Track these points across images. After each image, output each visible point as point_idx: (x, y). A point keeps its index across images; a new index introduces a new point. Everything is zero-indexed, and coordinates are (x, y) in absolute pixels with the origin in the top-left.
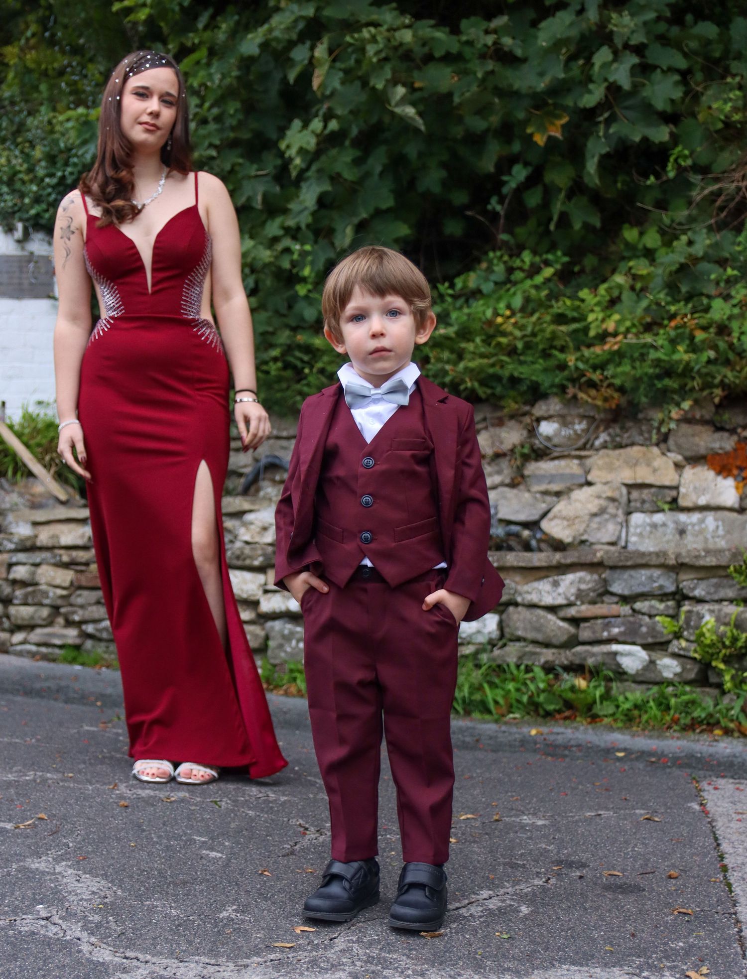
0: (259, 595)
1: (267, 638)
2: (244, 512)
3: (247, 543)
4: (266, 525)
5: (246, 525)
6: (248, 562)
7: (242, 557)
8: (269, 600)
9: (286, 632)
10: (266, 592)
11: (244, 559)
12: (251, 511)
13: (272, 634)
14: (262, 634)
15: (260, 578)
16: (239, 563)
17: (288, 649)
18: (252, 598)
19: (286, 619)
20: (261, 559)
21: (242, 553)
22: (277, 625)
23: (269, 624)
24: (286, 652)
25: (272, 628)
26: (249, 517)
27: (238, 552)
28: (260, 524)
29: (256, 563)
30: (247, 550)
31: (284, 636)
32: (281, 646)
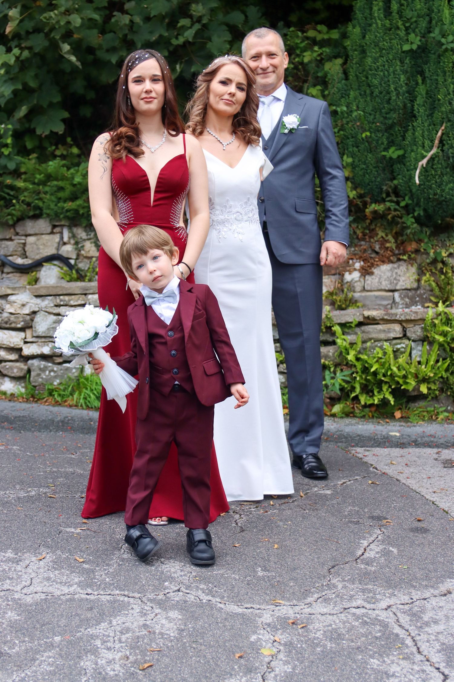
0: (21, 344)
1: (29, 371)
2: (8, 295)
3: (11, 313)
4: (25, 303)
5: (11, 303)
6: (13, 325)
7: (10, 322)
8: (29, 348)
9: (42, 366)
10: (26, 343)
11: (11, 324)
12: (12, 294)
13: (31, 368)
14: (26, 368)
15: (22, 335)
16: (8, 326)
17: (44, 377)
18: (17, 347)
19: (40, 359)
20: (22, 323)
21: (9, 320)
22: (35, 363)
23: (30, 362)
24: (42, 378)
25: (33, 364)
26: (11, 298)
27: (6, 319)
28: (21, 303)
29: (19, 326)
30: (12, 318)
31: (40, 369)
32: (39, 375)
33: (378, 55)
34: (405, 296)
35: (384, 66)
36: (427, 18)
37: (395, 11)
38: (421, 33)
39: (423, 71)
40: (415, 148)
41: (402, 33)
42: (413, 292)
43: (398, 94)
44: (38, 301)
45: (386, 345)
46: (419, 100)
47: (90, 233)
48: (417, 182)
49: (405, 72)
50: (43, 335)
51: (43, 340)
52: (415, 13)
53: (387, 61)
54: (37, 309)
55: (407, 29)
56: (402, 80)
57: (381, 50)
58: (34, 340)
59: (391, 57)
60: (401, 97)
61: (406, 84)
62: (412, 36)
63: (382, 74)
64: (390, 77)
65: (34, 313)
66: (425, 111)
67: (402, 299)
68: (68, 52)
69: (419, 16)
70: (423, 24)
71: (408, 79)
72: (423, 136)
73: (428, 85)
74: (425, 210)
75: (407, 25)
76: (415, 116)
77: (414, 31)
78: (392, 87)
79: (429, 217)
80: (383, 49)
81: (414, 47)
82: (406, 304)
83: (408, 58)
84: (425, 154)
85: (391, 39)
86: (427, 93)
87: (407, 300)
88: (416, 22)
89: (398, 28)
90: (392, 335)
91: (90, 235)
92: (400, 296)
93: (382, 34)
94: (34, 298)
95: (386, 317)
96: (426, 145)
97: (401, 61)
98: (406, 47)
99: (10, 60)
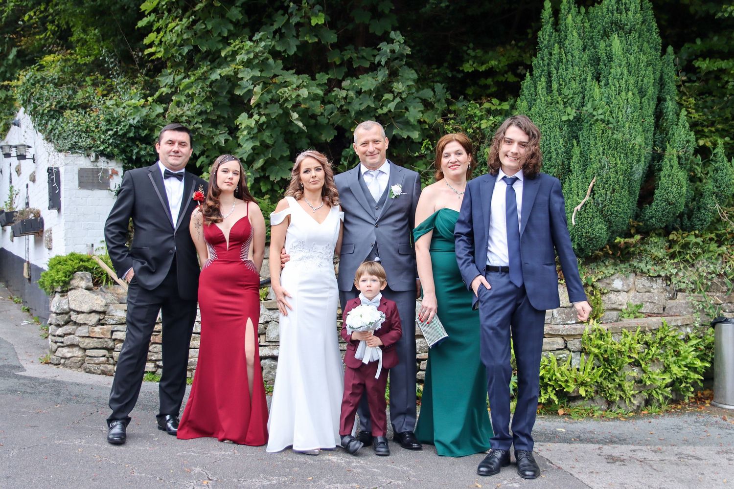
22: (267, 362)
25: (265, 364)
31: (271, 368)
32: (269, 372)
33: (541, 123)
34: (562, 313)
35: (546, 132)
36: (581, 95)
37: (556, 90)
38: (576, 106)
39: (577, 136)
40: (571, 196)
41: (561, 107)
42: (569, 309)
43: (557, 154)
44: (271, 313)
45: (551, 354)
46: (575, 159)
48: (574, 223)
49: (563, 137)
50: (274, 340)
51: (274, 344)
52: (572, 92)
53: (549, 128)
54: (269, 320)
55: (565, 103)
56: (561, 143)
57: (544, 119)
58: (267, 344)
59: (552, 125)
60: (560, 156)
61: (564, 146)
62: (569, 109)
63: (545, 138)
64: (551, 140)
65: (267, 322)
66: (580, 167)
67: (559, 315)
68: (297, 119)
69: (574, 94)
70: (578, 100)
71: (566, 142)
72: (578, 187)
73: (582, 147)
74: (578, 244)
75: (565, 100)
76: (571, 171)
77: (570, 105)
78: (553, 148)
79: (581, 250)
80: (546, 119)
81: (571, 118)
82: (563, 319)
83: (566, 126)
84: (579, 201)
85: (552, 111)
86: (581, 153)
87: (564, 316)
88: (572, 98)
89: (558, 102)
90: (556, 347)
92: (558, 313)
93: (545, 107)
94: (268, 311)
95: (550, 332)
96: (580, 194)
97: (560, 128)
98: (564, 118)
99: (251, 124)
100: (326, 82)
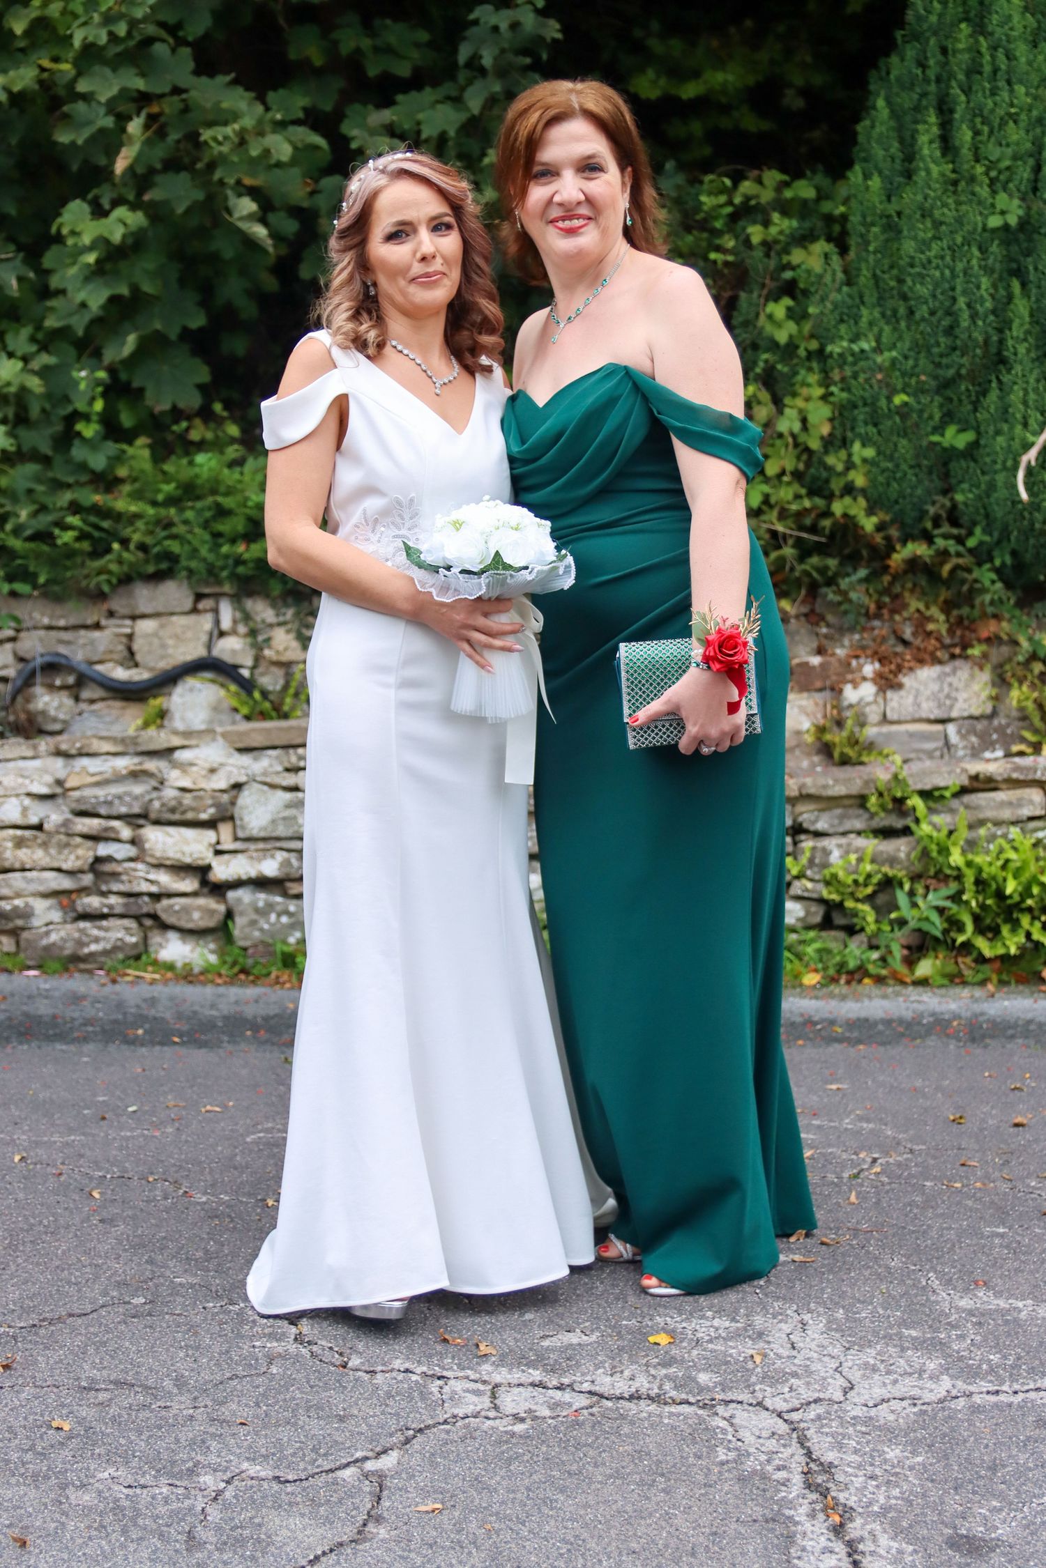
0: (208, 857)
1: (229, 915)
2: (171, 750)
3: (183, 790)
4: (215, 765)
5: (184, 767)
6: (190, 816)
7: (182, 809)
8: (227, 864)
9: (261, 904)
10: (218, 853)
11: (184, 812)
12: (183, 747)
13: (237, 909)
14: (222, 908)
15: (210, 836)
16: (177, 817)
17: (266, 927)
18: (200, 863)
19: (251, 887)
20: (212, 811)
21: (180, 803)
22: (243, 896)
23: (231, 895)
24: (262, 930)
25: (239, 900)
26: (181, 755)
27: (173, 803)
28: (207, 766)
29: (204, 816)
30: (188, 799)
31: (257, 911)
32: (253, 923)
33: (930, 235)
34: (968, 732)
35: (942, 258)
36: (1031, 162)
37: (967, 146)
38: (1019, 190)
39: (1019, 269)
40: (1005, 427)
41: (984, 192)
42: (985, 722)
43: (974, 317)
44: (245, 760)
45: (1014, 832)
46: (1017, 330)
47: (283, 610)
48: (1024, 495)
49: (989, 271)
50: (262, 834)
51: (261, 845)
52: (1009, 151)
53: (949, 248)
54: (243, 779)
55: (992, 182)
56: (983, 287)
57: (937, 224)
58: (238, 845)
59: (959, 240)
60: (980, 323)
61: (992, 296)
62: (1002, 199)
63: (937, 274)
64: (958, 281)
65: (237, 787)
66: (1028, 351)
67: (963, 737)
69: (1015, 158)
70: (1025, 173)
71: (995, 286)
72: (1025, 403)
73: (1033, 299)
75: (993, 174)
76: (1002, 361)
77: (1005, 189)
78: (962, 302)
80: (941, 223)
81: (1013, 220)
82: (973, 748)
83: (996, 242)
84: (1031, 438)
85: (958, 203)
86: (1031, 315)
87: (974, 739)
88: (1008, 168)
89: (972, 179)
91: (284, 614)
92: (959, 732)
93: (939, 193)
94: (237, 755)
96: (1032, 421)
97: (980, 249)
98: (995, 222)
100: (301, 115)
